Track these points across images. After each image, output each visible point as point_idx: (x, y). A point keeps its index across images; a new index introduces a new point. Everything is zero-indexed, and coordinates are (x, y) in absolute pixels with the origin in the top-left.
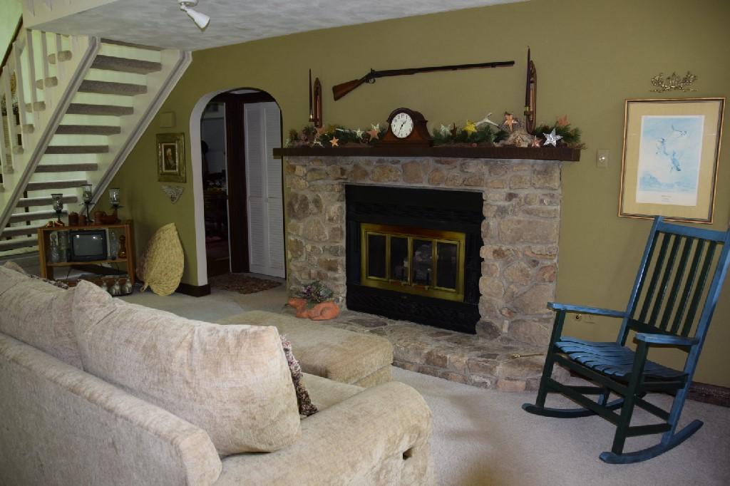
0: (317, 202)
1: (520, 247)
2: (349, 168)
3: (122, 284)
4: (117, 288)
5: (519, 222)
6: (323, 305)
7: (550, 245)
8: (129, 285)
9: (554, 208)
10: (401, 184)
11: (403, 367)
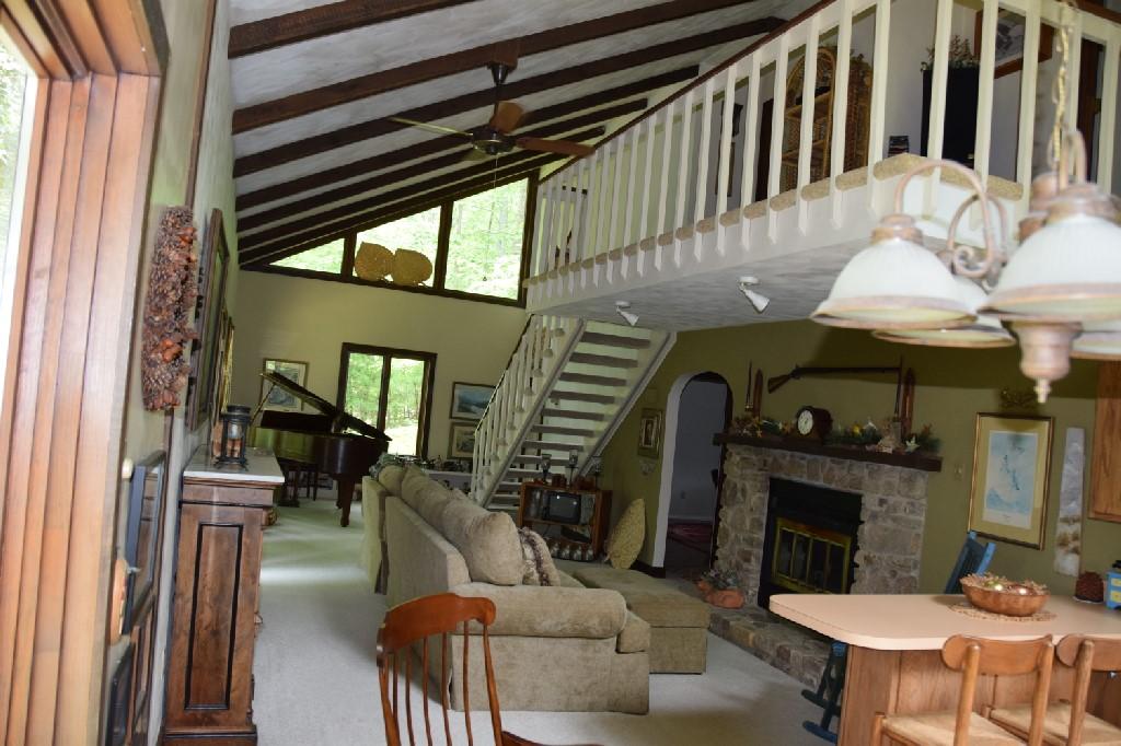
0: (744, 491)
1: (885, 556)
2: (770, 460)
3: (584, 550)
4: (579, 552)
5: (886, 530)
6: (725, 593)
7: (908, 557)
8: (591, 552)
9: (918, 518)
10: (805, 480)
11: (761, 657)
